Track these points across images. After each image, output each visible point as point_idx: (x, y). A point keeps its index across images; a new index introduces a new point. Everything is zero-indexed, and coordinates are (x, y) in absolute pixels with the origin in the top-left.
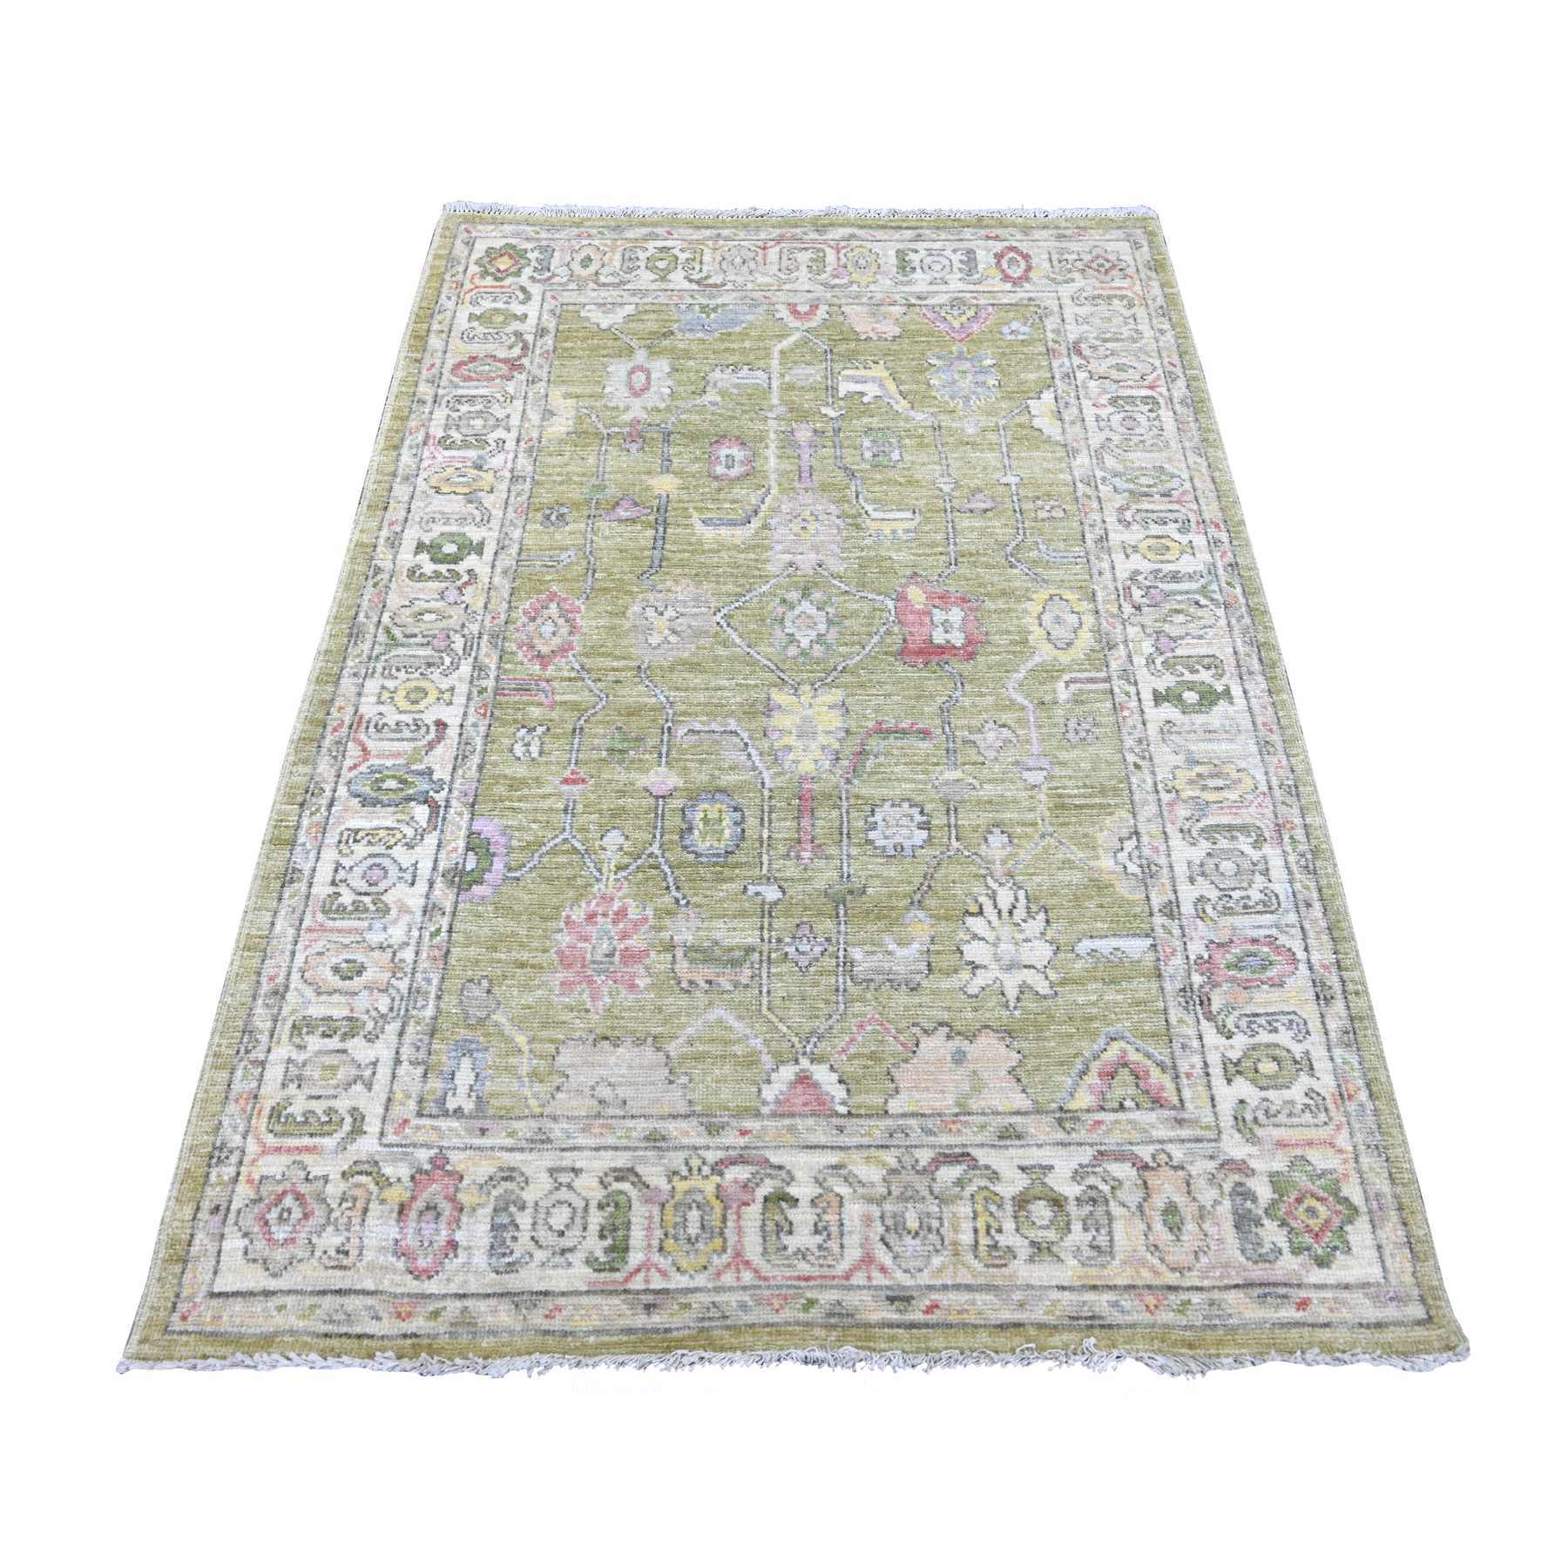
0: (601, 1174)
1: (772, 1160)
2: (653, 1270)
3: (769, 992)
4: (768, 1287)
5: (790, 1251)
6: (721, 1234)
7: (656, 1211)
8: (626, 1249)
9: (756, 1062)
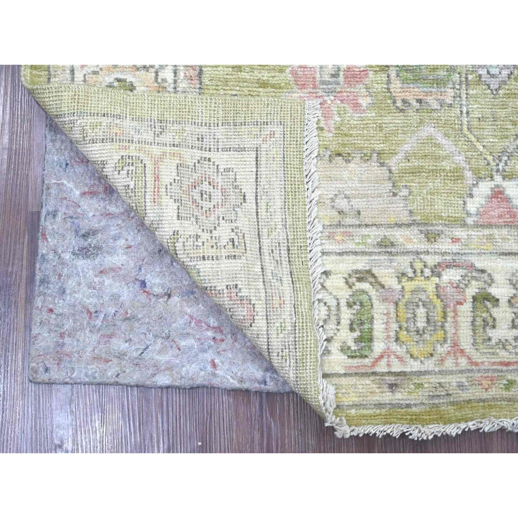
0: (346, 276)
1: (477, 265)
2: (392, 357)
3: (468, 113)
4: (479, 371)
5: (493, 342)
6: (442, 327)
7: (392, 308)
8: (371, 340)
9: (461, 177)
